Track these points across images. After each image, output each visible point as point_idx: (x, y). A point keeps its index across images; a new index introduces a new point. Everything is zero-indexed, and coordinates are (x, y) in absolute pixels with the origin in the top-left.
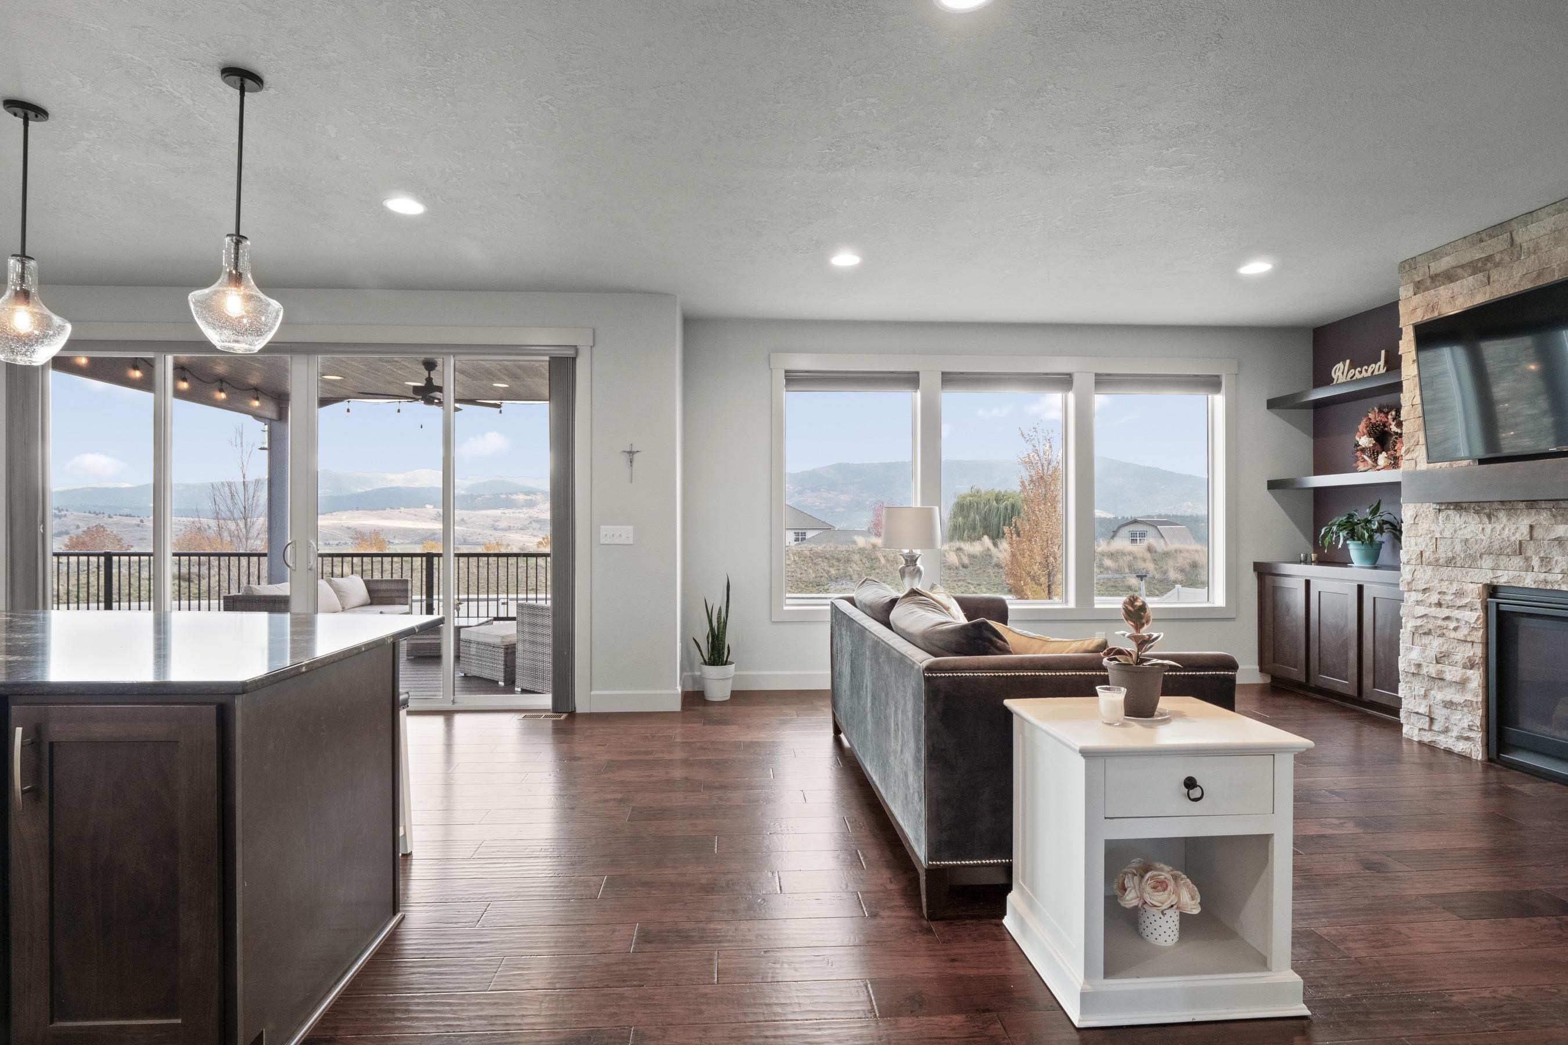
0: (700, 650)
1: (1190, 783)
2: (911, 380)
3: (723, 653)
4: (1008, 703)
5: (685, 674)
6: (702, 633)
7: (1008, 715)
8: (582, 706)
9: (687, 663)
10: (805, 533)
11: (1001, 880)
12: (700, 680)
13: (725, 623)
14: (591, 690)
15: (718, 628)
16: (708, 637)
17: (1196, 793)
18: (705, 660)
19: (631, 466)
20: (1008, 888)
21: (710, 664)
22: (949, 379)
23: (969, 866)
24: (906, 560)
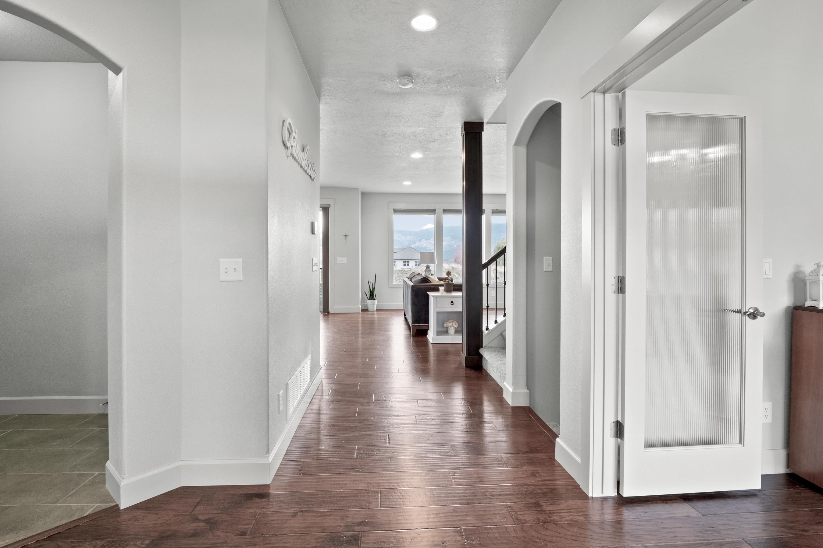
0: (367, 295)
1: (452, 302)
2: (433, 211)
3: (374, 297)
4: (428, 293)
5: (362, 304)
6: (367, 290)
7: (428, 295)
8: (331, 310)
9: (363, 301)
10: (409, 262)
11: (426, 328)
12: (366, 305)
13: (374, 288)
14: (334, 306)
15: (372, 289)
16: (369, 292)
17: (453, 304)
18: (368, 299)
19: (346, 239)
20: (428, 330)
21: (369, 300)
22: (445, 211)
23: (420, 325)
24: (426, 267)
